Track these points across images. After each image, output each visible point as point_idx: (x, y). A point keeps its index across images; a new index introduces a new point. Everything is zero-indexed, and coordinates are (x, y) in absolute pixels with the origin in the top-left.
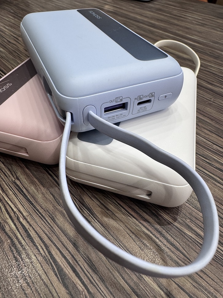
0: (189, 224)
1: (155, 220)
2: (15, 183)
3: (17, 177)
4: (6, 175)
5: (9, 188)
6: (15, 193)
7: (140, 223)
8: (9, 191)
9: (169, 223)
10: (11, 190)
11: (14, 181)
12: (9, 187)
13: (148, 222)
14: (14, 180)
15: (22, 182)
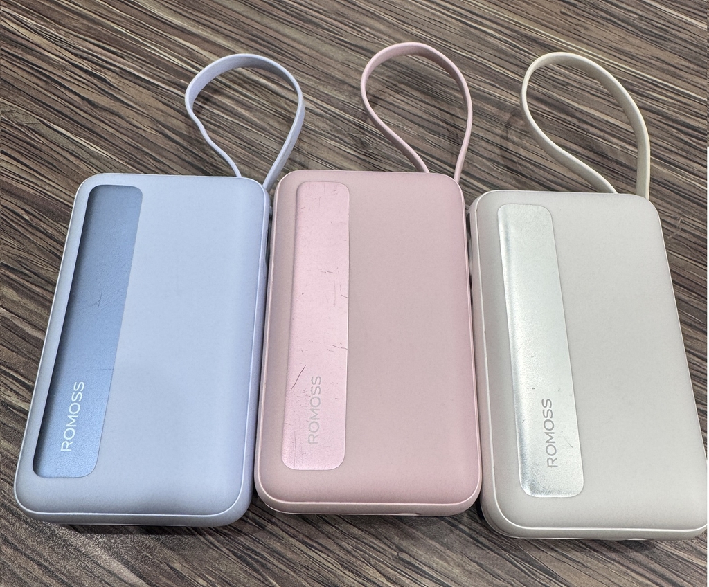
2: (403, 560)
3: (397, 547)
4: (376, 550)
5: (400, 573)
8: (402, 578)
10: (404, 576)
11: (398, 555)
12: (397, 571)
14: (396, 554)
15: (411, 553)
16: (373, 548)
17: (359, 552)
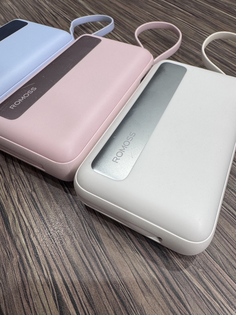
0: (200, 274)
1: (164, 262)
2: (32, 195)
3: (34, 188)
4: (24, 185)
5: (25, 200)
6: (29, 206)
7: (148, 263)
8: (25, 203)
9: (179, 269)
11: (31, 192)
13: (156, 263)
15: (37, 194)
16: (23, 183)
17: (16, 182)
